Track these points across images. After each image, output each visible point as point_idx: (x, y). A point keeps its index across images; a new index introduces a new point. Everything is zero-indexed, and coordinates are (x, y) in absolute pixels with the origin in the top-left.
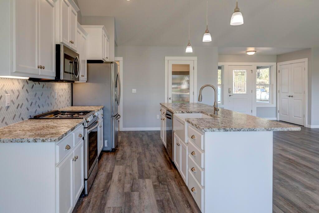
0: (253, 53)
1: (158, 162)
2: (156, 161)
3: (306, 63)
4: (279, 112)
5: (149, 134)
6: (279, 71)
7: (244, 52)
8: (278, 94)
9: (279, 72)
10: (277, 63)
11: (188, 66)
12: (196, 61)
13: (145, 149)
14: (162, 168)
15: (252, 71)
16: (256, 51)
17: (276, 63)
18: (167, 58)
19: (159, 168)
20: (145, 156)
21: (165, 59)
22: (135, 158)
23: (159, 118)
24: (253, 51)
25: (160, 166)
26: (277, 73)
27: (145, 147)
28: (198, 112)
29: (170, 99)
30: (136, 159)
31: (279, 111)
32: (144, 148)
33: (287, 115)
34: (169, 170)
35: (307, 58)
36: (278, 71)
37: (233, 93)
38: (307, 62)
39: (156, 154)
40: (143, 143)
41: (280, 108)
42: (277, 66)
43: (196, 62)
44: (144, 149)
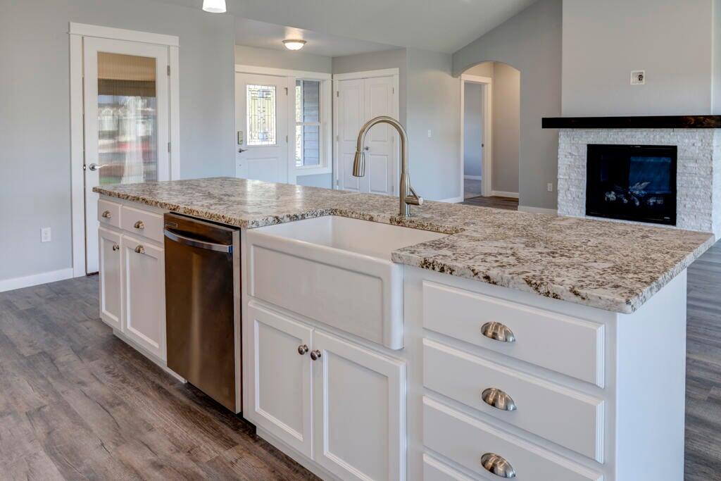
0: (298, 46)
1: (151, 429)
2: (144, 430)
3: (397, 78)
4: (338, 184)
5: (22, 306)
6: (338, 93)
7: (279, 41)
8: (336, 144)
9: (338, 95)
10: (334, 76)
11: (151, 62)
12: (177, 50)
13: (51, 380)
14: (191, 452)
15: (287, 89)
16: (304, 42)
17: (330, 75)
18: (77, 29)
19: (181, 458)
20: (77, 421)
21: (72, 31)
22: (29, 447)
23: (49, 239)
24: (300, 41)
25: (179, 448)
26: (334, 97)
27: (43, 372)
28: (322, 214)
29: (93, 168)
30: (42, 453)
31: (338, 181)
32: (42, 377)
33: (357, 189)
34: (229, 455)
35: (398, 69)
36: (335, 94)
37: (248, 144)
38: (398, 76)
39: (119, 394)
40: (23, 356)
41: (340, 175)
42: (332, 81)
43: (175, 53)
44: (41, 381)
